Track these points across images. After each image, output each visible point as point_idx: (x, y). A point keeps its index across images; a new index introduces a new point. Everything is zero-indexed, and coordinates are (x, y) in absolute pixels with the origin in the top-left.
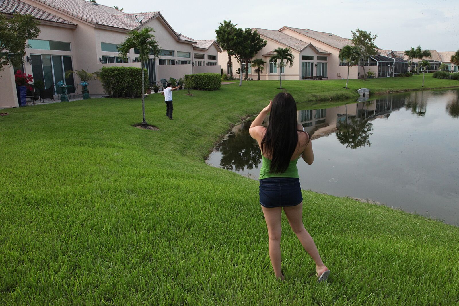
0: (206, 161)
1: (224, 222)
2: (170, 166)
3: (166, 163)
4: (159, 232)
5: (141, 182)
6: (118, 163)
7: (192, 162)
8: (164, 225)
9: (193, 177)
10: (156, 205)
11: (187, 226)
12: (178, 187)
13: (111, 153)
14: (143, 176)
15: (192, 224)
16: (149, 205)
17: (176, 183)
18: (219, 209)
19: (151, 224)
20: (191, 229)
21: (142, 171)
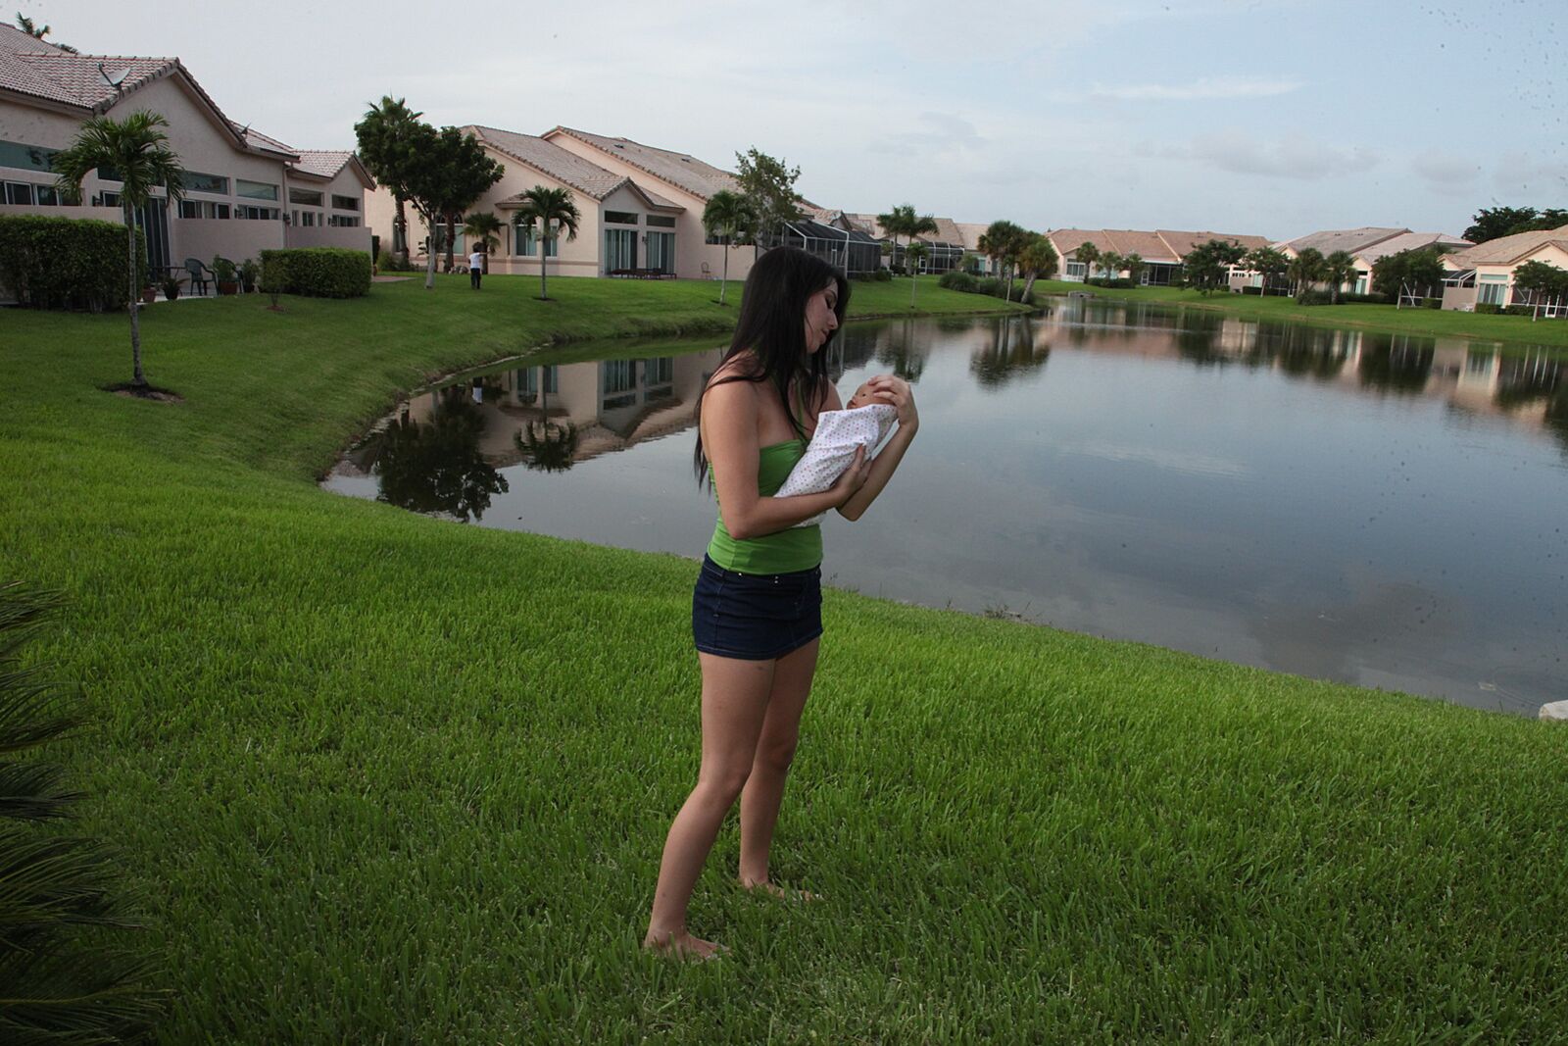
0: (322, 484)
1: (345, 573)
2: (220, 484)
3: (206, 479)
4: (195, 586)
5: (143, 511)
6: (72, 474)
7: (281, 483)
8: (207, 577)
9: (280, 507)
10: (186, 550)
11: (260, 580)
12: (241, 522)
13: (50, 454)
14: (148, 501)
15: (273, 575)
16: (169, 550)
17: (234, 513)
18: (337, 554)
19: (177, 576)
20: (270, 582)
21: (144, 492)
